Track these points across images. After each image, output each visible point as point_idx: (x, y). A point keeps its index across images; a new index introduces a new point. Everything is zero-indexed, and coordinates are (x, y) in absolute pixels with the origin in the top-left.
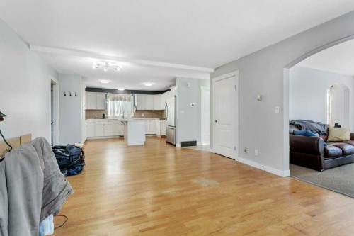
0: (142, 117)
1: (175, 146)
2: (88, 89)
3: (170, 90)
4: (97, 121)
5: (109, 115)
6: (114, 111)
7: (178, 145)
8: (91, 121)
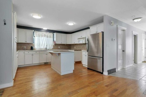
0: (58, 49)
1: (102, 73)
2: (19, 27)
3: (89, 28)
4: (26, 52)
5: (36, 47)
6: (40, 44)
7: (106, 73)
8: (22, 52)
